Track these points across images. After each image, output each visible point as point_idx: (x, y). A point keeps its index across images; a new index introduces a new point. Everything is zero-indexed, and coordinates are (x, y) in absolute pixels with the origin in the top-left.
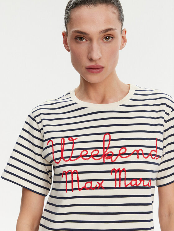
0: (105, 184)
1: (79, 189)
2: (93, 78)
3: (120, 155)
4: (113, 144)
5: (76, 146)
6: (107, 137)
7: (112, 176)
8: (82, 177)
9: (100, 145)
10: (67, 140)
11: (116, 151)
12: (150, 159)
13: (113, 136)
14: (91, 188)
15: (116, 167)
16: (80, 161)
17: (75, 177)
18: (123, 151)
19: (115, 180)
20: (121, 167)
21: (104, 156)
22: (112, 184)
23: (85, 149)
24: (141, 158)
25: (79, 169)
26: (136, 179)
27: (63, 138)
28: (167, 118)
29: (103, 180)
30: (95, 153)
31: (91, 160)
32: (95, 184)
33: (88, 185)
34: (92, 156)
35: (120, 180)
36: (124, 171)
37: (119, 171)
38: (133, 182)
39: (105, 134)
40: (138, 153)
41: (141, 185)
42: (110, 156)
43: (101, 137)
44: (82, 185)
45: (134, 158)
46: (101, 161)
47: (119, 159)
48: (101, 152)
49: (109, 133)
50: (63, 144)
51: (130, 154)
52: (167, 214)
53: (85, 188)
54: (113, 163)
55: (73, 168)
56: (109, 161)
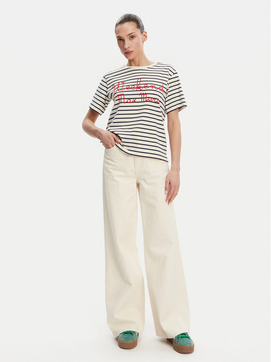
0: (137, 100)
1: (124, 103)
3: (144, 87)
4: (141, 83)
5: (124, 85)
6: (139, 80)
7: (140, 96)
8: (126, 97)
9: (136, 83)
10: (120, 83)
11: (143, 86)
12: (158, 90)
13: (142, 80)
14: (130, 102)
15: (142, 92)
16: (126, 90)
17: (123, 97)
18: (146, 85)
19: (142, 98)
20: (144, 92)
21: (137, 88)
22: (140, 100)
23: (128, 86)
24: (154, 89)
25: (125, 93)
26: (151, 98)
27: (119, 82)
28: (170, 77)
29: (135, 98)
30: (133, 87)
31: (131, 90)
32: (132, 100)
33: (129, 101)
34: (132, 88)
35: (144, 98)
36: (146, 94)
37: (143, 94)
38: (150, 99)
39: (138, 79)
40: (153, 87)
41: (153, 101)
42: (139, 88)
43: (136, 80)
44: (126, 100)
45: (151, 88)
46: (136, 90)
47: (144, 89)
48: (136, 86)
49: (140, 79)
50: (118, 85)
51: (148, 87)
52: (171, 125)
53: (127, 102)
54: (141, 90)
55: (122, 93)
56: (139, 90)
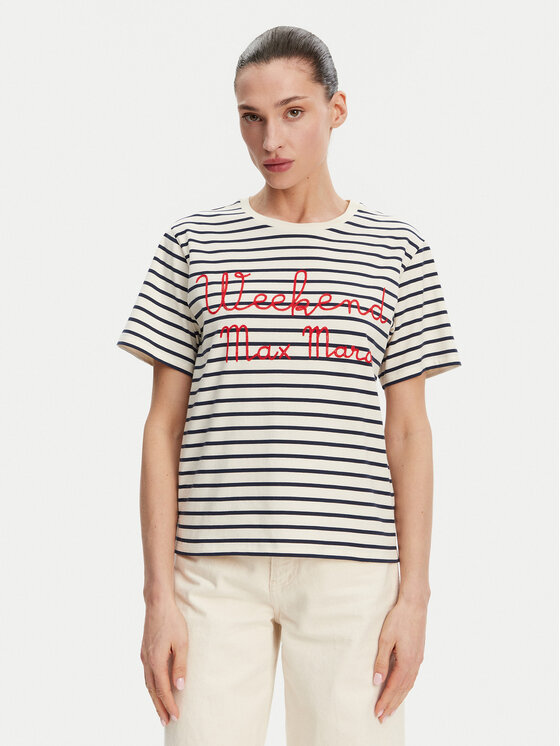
0: (292, 351)
1: (247, 358)
2: (284, 181)
3: (321, 305)
4: (309, 287)
5: (248, 287)
6: (301, 276)
7: (305, 338)
8: (254, 337)
9: (289, 287)
10: (232, 277)
11: (314, 299)
12: (369, 317)
13: (311, 276)
14: (268, 357)
15: (313, 324)
16: (253, 310)
17: (242, 337)
18: (326, 299)
19: (310, 344)
20: (321, 324)
21: (294, 305)
22: (303, 351)
23: (262, 292)
24: (355, 313)
25: (250, 323)
26: (345, 347)
27: (226, 273)
28: (408, 262)
29: (288, 345)
30: (279, 299)
31: (271, 311)
32: (274, 350)
33: (264, 352)
34: (274, 304)
35: (318, 345)
36: (325, 330)
37: (317, 330)
38: (340, 352)
39: (298, 270)
40: (350, 306)
41: (353, 358)
42: (303, 306)
43: (291, 276)
44: (253, 350)
45: (342, 311)
46: (288, 312)
47: (319, 312)
48: (289, 298)
49: (305, 271)
50: (224, 283)
51: (336, 305)
53: (257, 357)
54: (307, 317)
55: (239, 322)
56: (302, 313)
